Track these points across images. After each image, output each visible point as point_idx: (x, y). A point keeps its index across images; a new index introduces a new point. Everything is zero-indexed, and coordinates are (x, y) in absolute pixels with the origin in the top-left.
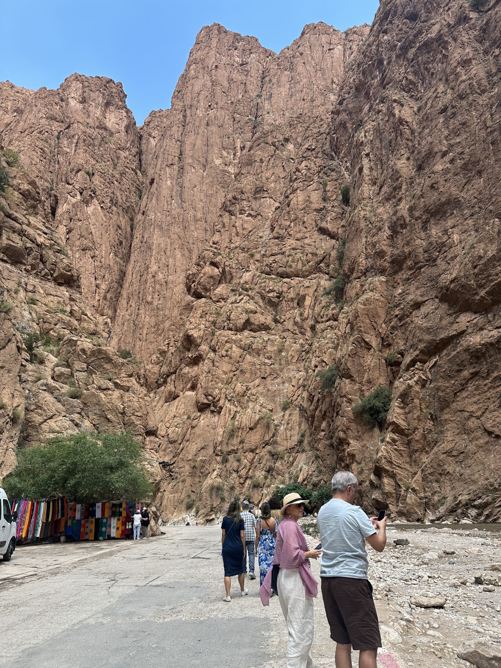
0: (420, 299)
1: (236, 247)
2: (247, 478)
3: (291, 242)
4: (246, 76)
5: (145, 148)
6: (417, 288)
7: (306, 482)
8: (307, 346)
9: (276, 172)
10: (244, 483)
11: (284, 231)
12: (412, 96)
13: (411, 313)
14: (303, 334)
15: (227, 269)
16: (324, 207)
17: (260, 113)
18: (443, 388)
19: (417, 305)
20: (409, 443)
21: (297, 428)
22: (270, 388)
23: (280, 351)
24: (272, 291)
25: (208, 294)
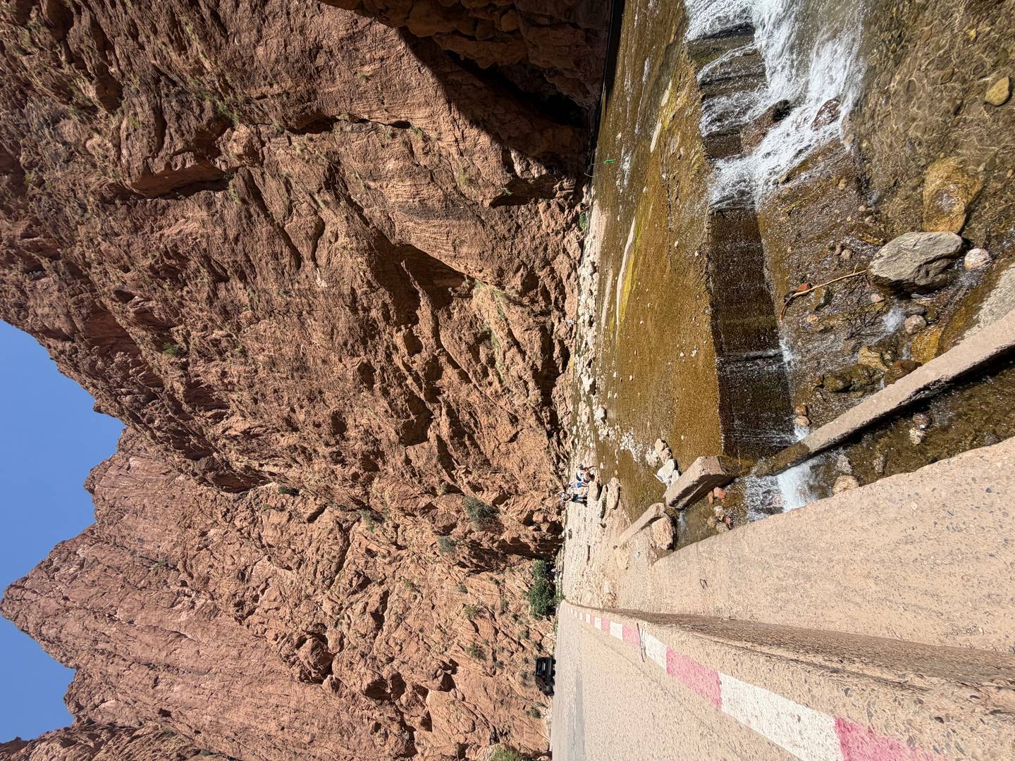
1: (291, 613)
5: (109, 718)
6: (394, 457)
8: (414, 557)
11: (295, 556)
13: (412, 467)
14: (402, 558)
16: (289, 512)
17: (154, 557)
18: (474, 460)
19: (408, 461)
20: (510, 494)
22: (443, 602)
23: (412, 585)
25: (329, 657)
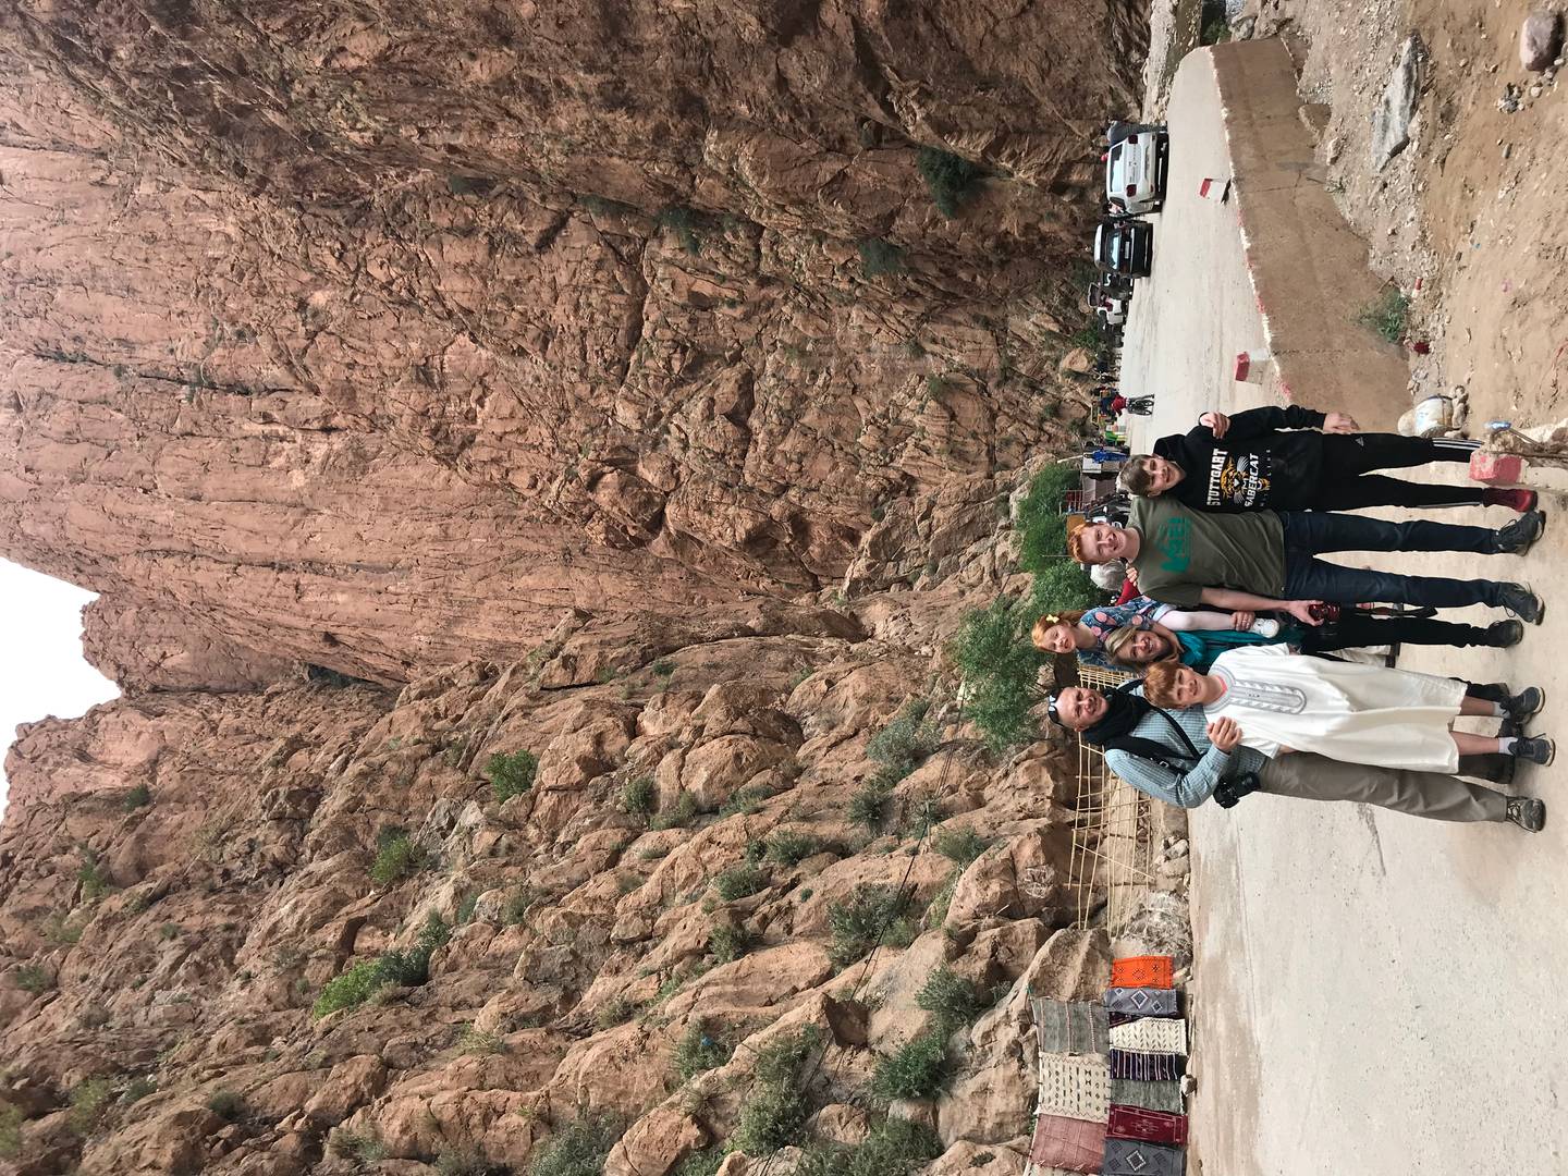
0: (772, 76)
1: (554, 436)
2: (1041, 429)
3: (560, 315)
4: (54, 398)
5: (190, 680)
6: (749, 78)
7: (1061, 319)
8: (800, 298)
9: (384, 334)
10: (1050, 435)
11: (529, 326)
12: (322, 28)
13: (793, 95)
14: (772, 303)
15: (605, 455)
16: (487, 234)
17: (172, 372)
18: (939, 66)
19: (782, 82)
20: (1020, 132)
21: (961, 329)
22: (876, 378)
23: (803, 353)
24: (668, 361)
25: (657, 499)
